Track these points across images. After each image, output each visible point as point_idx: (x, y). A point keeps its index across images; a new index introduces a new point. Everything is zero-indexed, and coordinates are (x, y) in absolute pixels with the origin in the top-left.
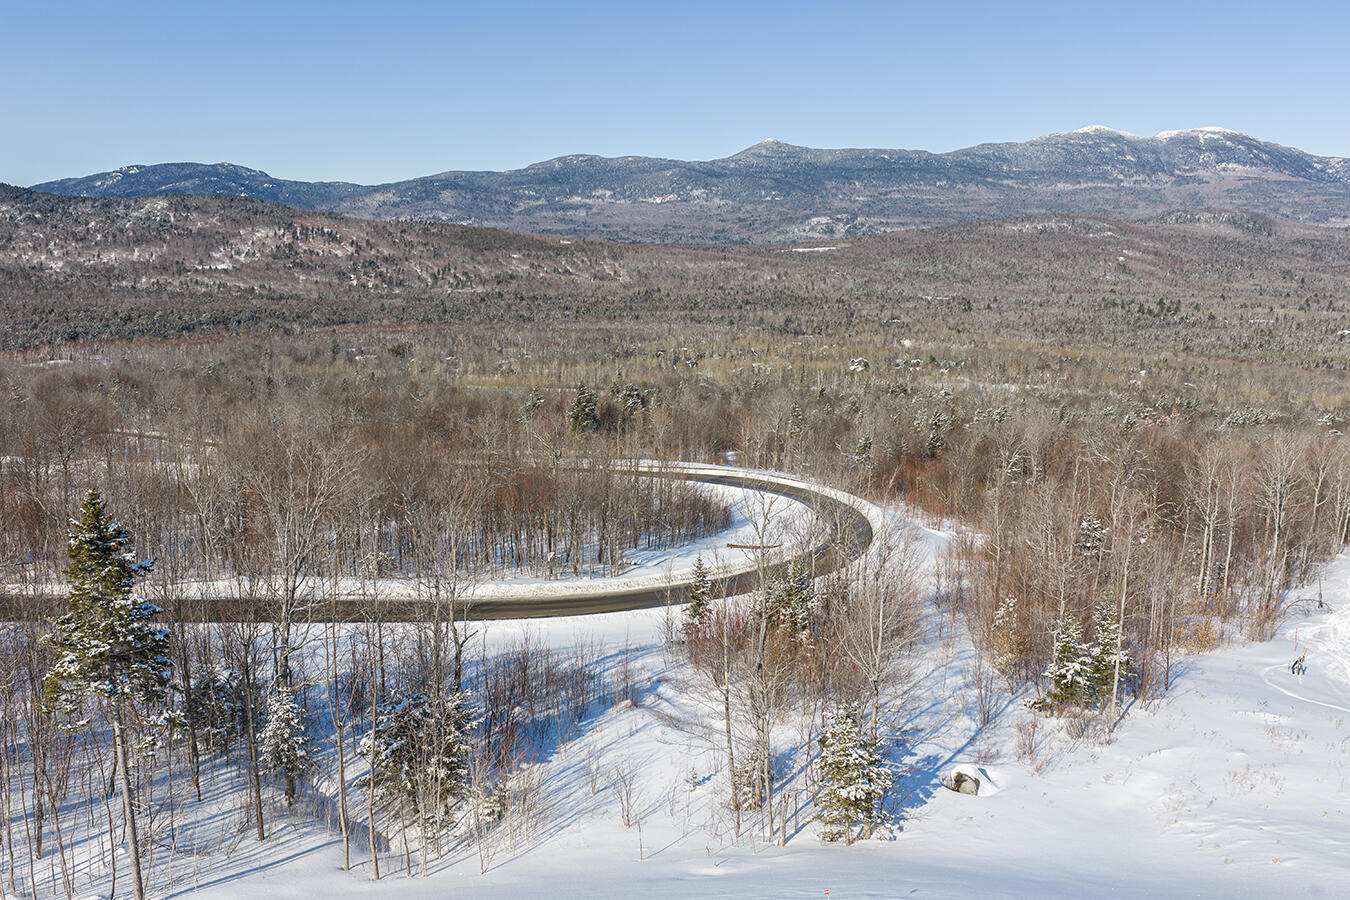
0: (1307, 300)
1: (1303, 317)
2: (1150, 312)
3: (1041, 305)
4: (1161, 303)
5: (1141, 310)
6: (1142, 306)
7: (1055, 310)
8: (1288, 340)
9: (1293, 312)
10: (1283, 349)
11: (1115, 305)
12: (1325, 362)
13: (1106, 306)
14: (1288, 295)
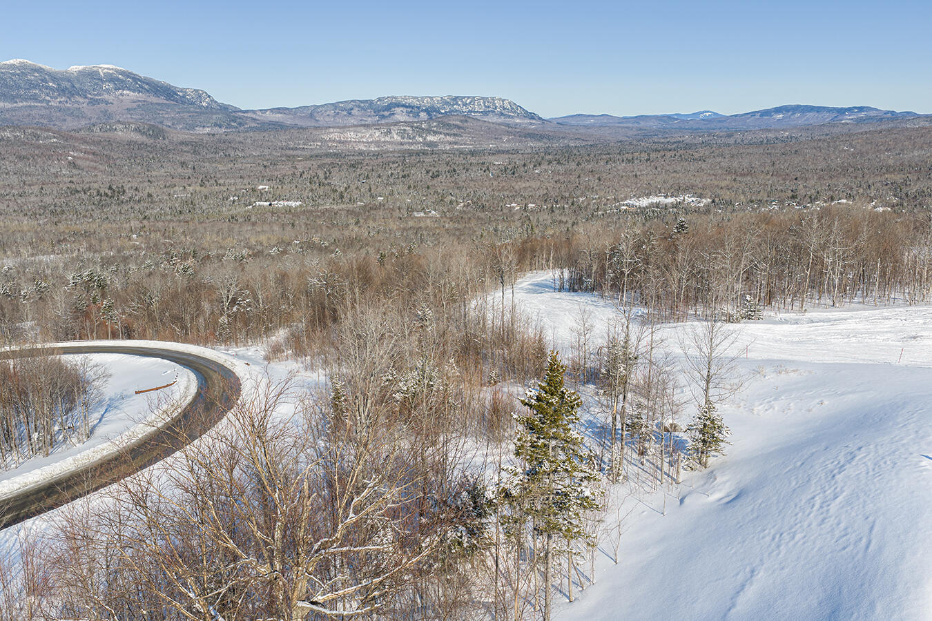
0: (202, 180)
1: (205, 191)
2: (106, 195)
3: (21, 196)
4: (110, 188)
5: (99, 193)
6: (98, 191)
7: (33, 199)
8: (204, 207)
9: (199, 188)
10: (203, 212)
11: (78, 192)
12: (233, 218)
13: (71, 193)
14: (189, 178)
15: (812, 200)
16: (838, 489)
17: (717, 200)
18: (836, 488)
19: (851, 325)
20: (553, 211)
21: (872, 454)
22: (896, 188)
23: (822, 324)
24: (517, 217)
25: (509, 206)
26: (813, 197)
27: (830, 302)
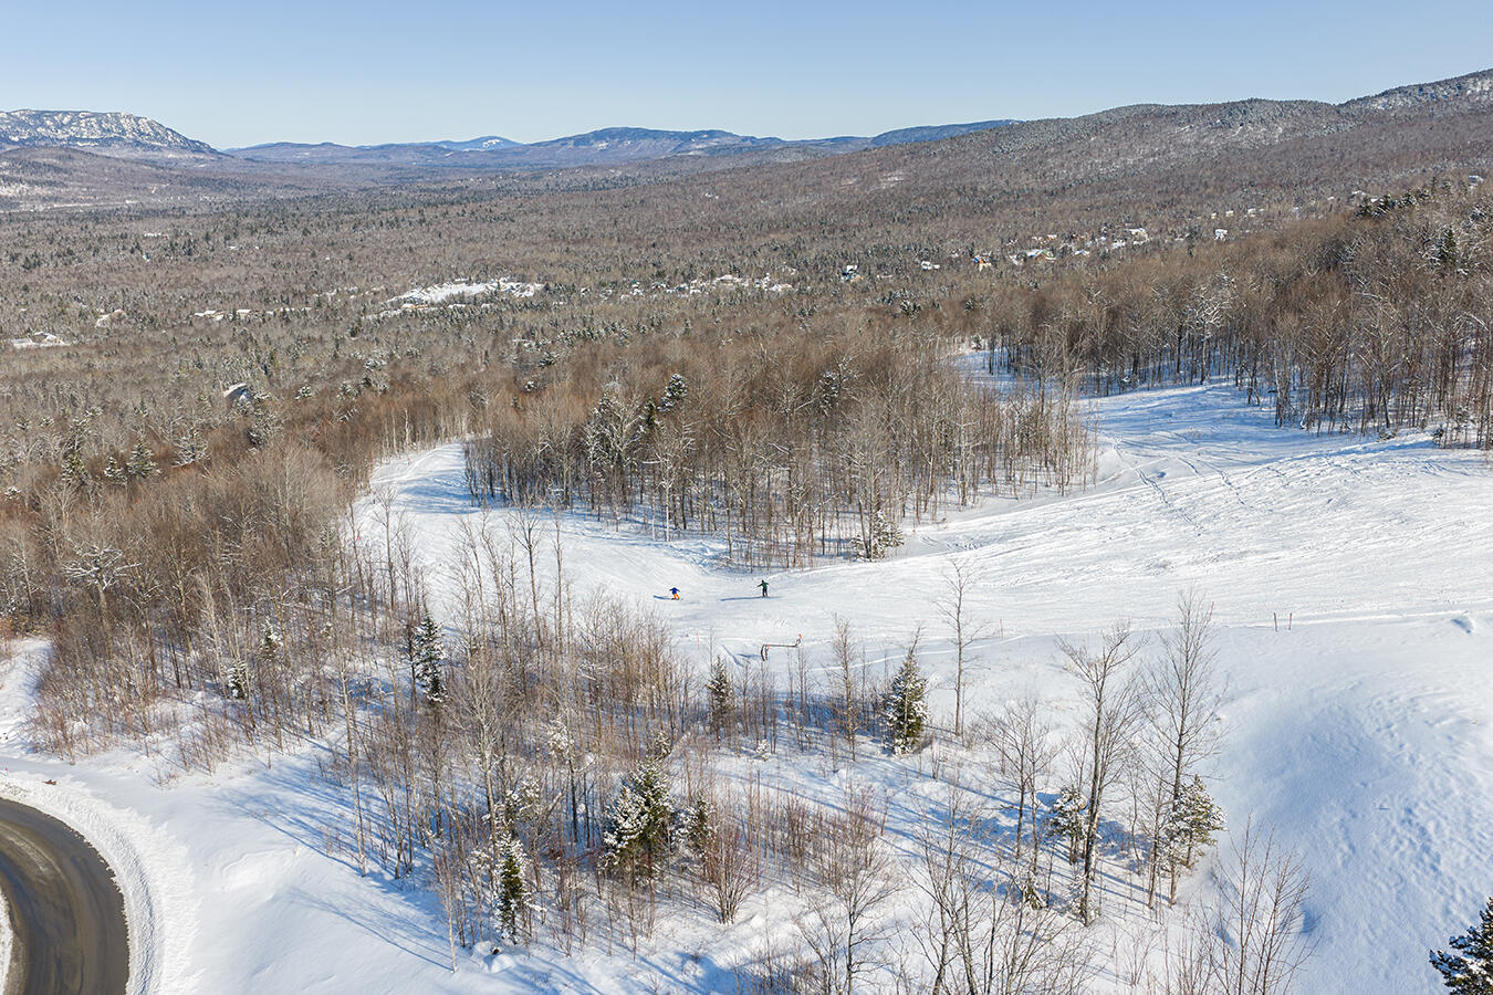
15: (687, 279)
16: (1468, 891)
17: (552, 285)
18: (1463, 891)
19: (1042, 547)
20: (288, 321)
21: (1443, 822)
22: (789, 254)
23: (997, 547)
24: (225, 336)
25: (201, 315)
26: (686, 274)
27: (954, 498)
